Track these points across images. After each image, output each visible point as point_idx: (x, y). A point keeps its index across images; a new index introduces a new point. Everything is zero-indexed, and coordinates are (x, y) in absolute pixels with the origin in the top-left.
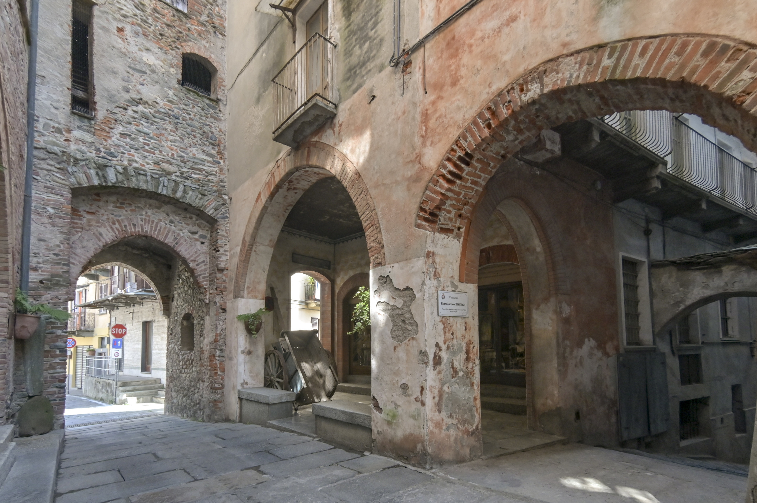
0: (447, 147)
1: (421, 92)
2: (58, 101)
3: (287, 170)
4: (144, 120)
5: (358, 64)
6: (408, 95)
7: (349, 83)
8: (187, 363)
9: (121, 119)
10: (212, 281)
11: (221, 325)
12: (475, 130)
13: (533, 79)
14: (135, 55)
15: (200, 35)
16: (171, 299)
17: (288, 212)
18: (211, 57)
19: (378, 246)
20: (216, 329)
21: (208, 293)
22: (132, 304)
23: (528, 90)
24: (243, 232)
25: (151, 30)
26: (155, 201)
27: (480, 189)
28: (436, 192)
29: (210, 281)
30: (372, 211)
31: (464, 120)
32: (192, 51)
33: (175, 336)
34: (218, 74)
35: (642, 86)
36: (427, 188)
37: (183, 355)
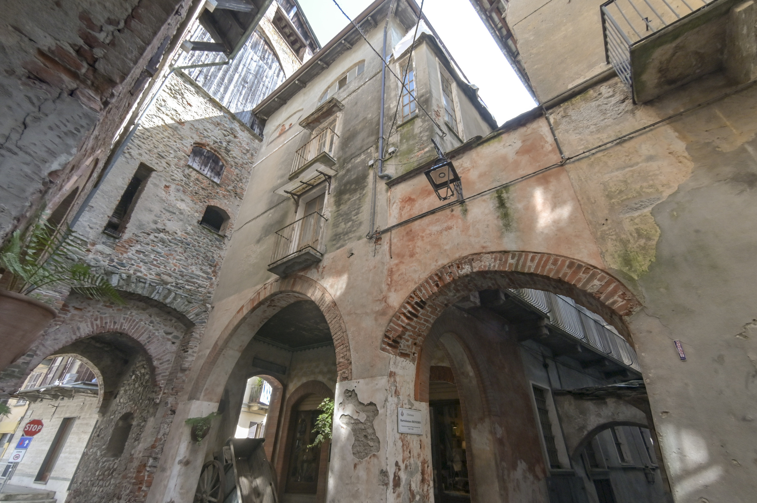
0: (407, 294)
1: (388, 257)
2: (96, 224)
3: (272, 292)
4: (161, 243)
5: (343, 233)
6: (378, 257)
7: (334, 243)
8: (106, 473)
9: (142, 240)
10: (170, 381)
11: (165, 428)
12: (427, 286)
13: (465, 263)
14: (172, 202)
15: (224, 196)
16: (114, 395)
17: (263, 323)
18: (228, 210)
19: (346, 362)
20: (158, 432)
21: (162, 392)
22: (62, 397)
23: (463, 268)
24: (217, 337)
25: (189, 189)
26: (144, 304)
27: (430, 326)
28: (398, 325)
29: (168, 380)
30: (343, 333)
31: (420, 279)
32: (216, 205)
33: (102, 438)
34: (230, 221)
35: (535, 278)
36: (391, 321)
37: (104, 462)
